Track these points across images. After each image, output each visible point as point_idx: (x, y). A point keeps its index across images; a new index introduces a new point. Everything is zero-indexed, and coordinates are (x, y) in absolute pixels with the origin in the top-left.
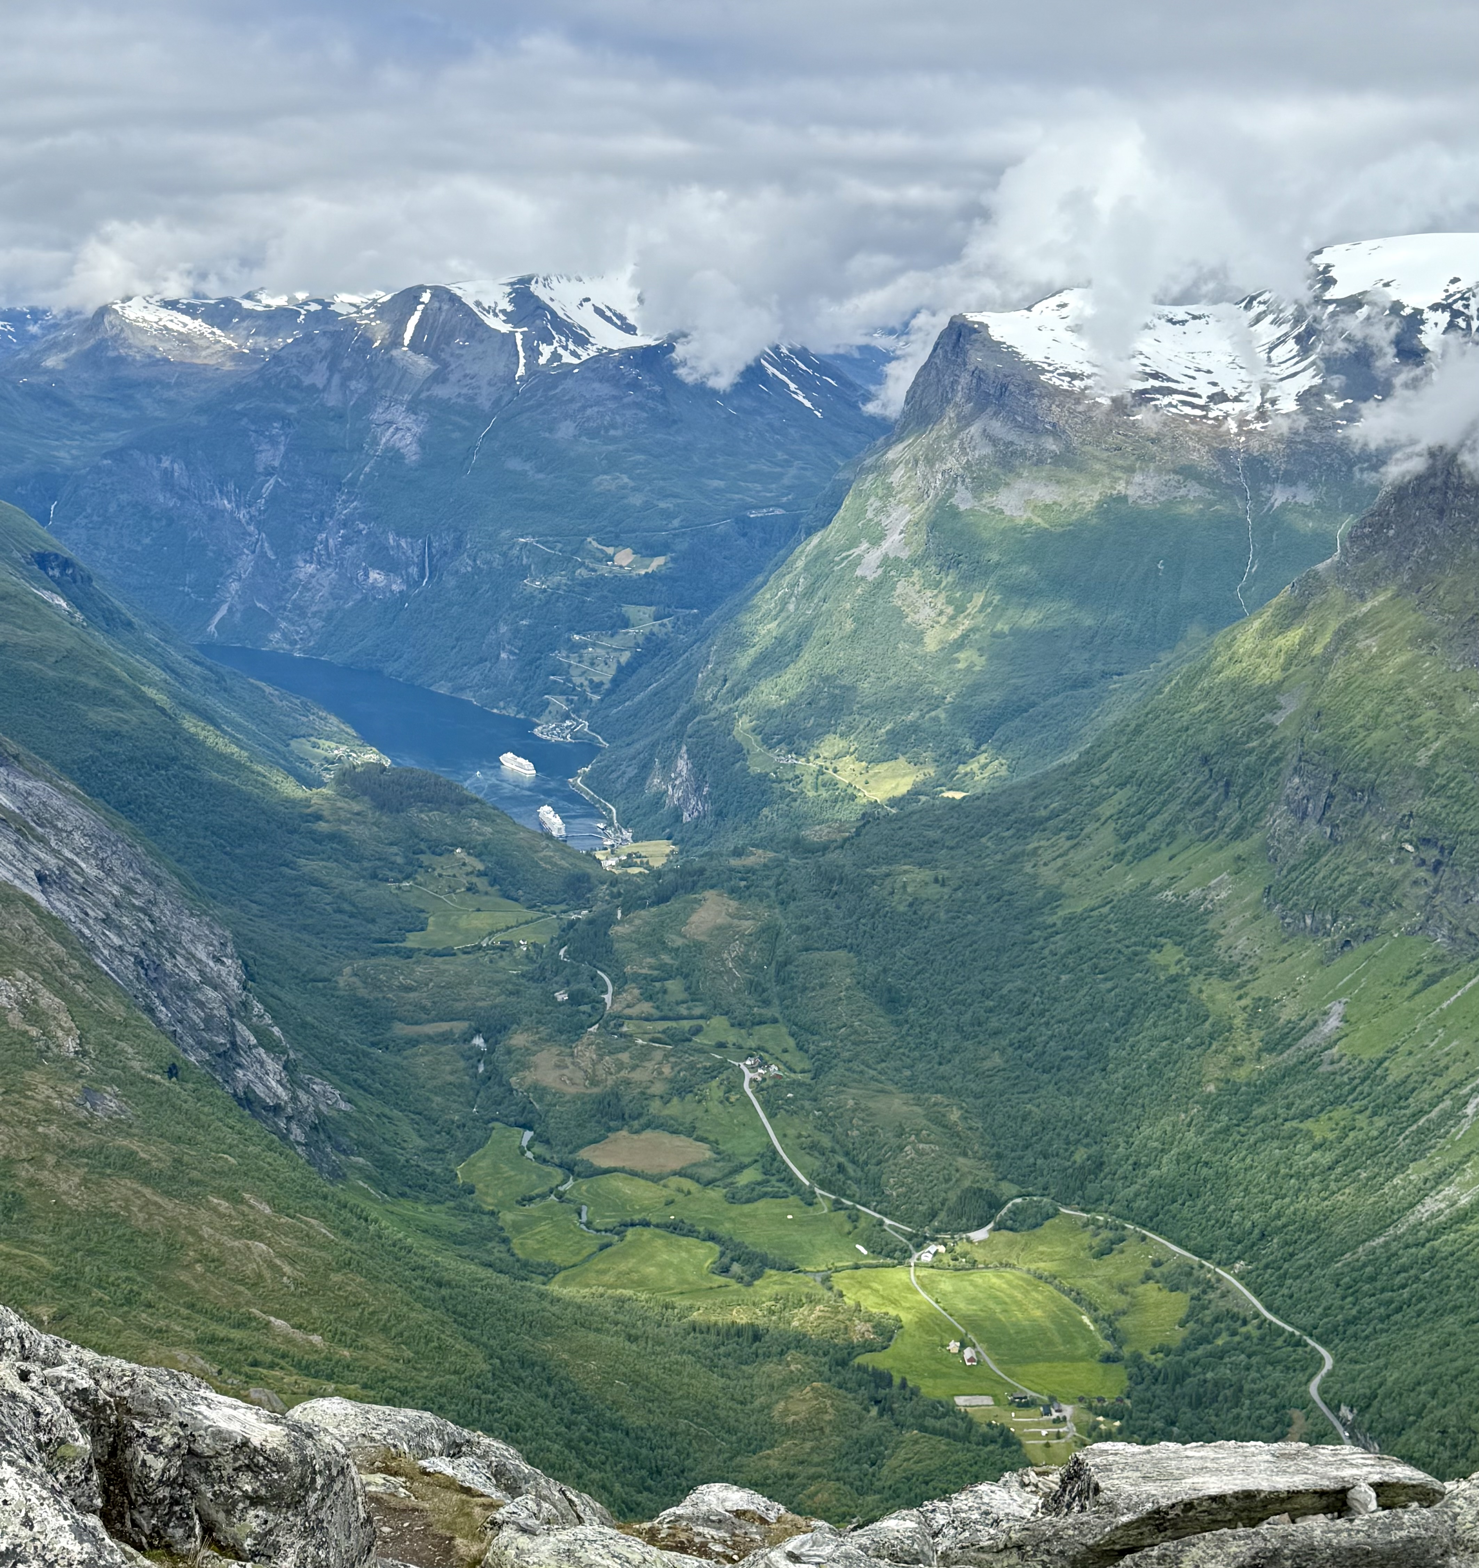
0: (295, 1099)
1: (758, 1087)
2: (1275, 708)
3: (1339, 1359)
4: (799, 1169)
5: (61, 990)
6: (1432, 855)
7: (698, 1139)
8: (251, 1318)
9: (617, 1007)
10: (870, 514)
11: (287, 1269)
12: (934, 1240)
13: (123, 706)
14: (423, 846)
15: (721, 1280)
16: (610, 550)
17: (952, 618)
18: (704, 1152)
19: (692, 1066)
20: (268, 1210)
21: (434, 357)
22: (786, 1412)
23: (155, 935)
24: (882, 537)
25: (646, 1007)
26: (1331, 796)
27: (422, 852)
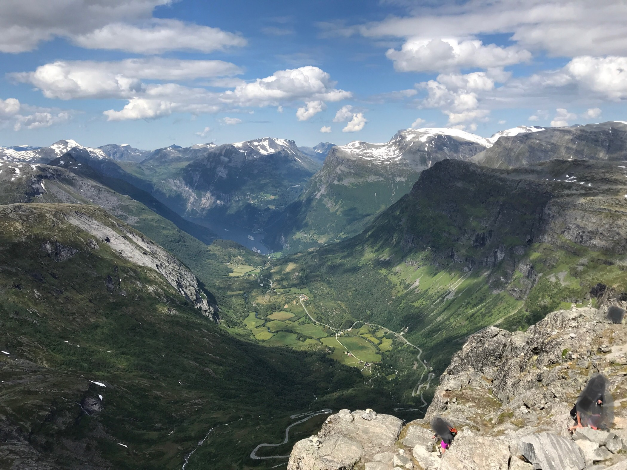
0: (209, 309)
1: (303, 302)
2: (401, 221)
3: (423, 351)
4: (313, 318)
5: (162, 289)
6: (434, 249)
7: (292, 313)
8: (205, 354)
9: (273, 287)
10: (318, 186)
11: (211, 343)
12: (341, 331)
13: (169, 230)
14: (232, 256)
15: (298, 341)
16: (266, 195)
17: (335, 206)
18: (293, 315)
19: (289, 298)
20: (206, 331)
21: (229, 158)
22: (313, 368)
23: (180, 277)
24: (321, 190)
25: (279, 286)
26: (413, 238)
27: (231, 257)
